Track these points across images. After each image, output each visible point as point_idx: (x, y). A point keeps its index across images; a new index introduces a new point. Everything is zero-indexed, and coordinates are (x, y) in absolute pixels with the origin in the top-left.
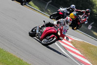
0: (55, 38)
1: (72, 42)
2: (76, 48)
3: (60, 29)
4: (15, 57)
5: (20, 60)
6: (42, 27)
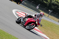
0: (34, 26)
3: (37, 20)
6: (25, 18)
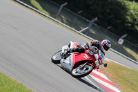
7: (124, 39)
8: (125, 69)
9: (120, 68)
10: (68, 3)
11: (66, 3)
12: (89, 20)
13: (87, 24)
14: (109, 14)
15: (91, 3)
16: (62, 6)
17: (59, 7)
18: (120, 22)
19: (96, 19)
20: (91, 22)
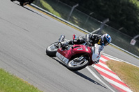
1: (107, 63)
2: (113, 72)
4: (26, 84)
5: (34, 88)
7: (136, 39)
8: (137, 69)
9: (132, 68)
10: (80, 4)
11: (77, 5)
12: (101, 21)
13: (99, 25)
14: (121, 15)
15: (102, 4)
16: (74, 7)
17: (70, 9)
18: (132, 23)
19: (108, 20)
20: (103, 23)
